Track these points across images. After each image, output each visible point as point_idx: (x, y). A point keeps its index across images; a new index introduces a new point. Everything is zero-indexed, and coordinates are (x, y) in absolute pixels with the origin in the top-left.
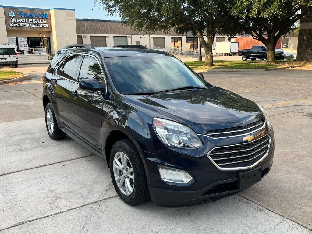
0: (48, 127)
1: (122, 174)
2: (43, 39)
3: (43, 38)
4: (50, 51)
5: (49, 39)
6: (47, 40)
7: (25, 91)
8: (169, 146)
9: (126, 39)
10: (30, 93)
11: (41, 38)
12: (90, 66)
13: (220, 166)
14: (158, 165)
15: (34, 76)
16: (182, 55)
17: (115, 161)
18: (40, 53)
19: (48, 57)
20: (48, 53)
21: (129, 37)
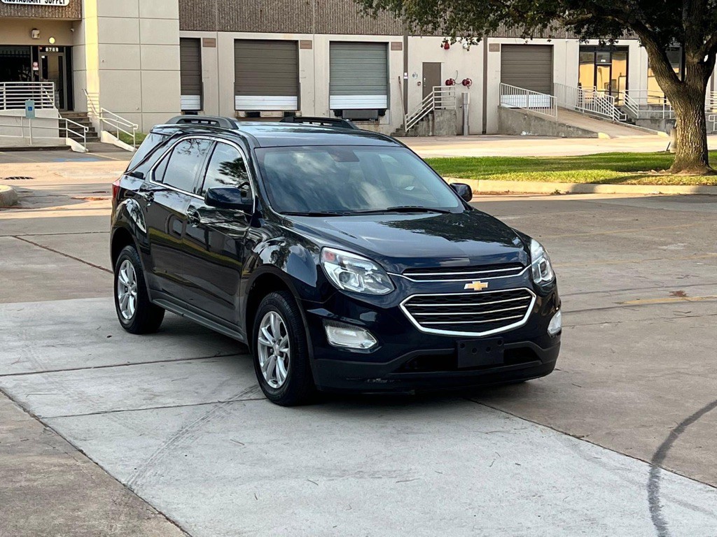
0: (121, 305)
1: (272, 354)
2: (44, 50)
3: (44, 48)
4: (67, 99)
5: (68, 55)
6: (60, 58)
7: (15, 237)
8: (341, 289)
9: (382, 53)
10: (36, 244)
11: (35, 48)
12: (227, 164)
13: (422, 325)
14: (324, 321)
15: (25, 194)
16: (629, 121)
17: (262, 333)
18: (30, 109)
19: (62, 124)
20: (61, 107)
21: (397, 46)
